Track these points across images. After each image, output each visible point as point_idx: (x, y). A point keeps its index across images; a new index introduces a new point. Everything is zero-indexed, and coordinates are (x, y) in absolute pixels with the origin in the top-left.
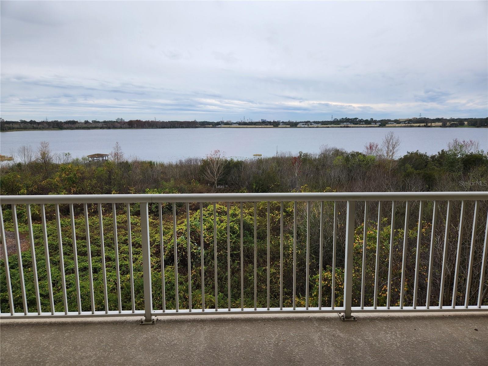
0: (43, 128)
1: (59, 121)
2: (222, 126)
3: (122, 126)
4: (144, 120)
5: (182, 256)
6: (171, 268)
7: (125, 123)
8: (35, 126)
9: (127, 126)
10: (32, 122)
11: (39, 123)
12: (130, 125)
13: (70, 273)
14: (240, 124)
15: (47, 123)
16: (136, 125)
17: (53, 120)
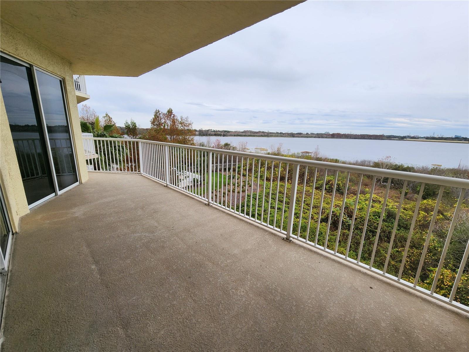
0: (285, 136)
1: (294, 133)
2: (408, 139)
3: (327, 137)
4: (342, 133)
5: (335, 220)
6: (325, 224)
7: (329, 135)
8: (282, 135)
9: (331, 137)
10: (281, 133)
11: (284, 134)
12: (332, 136)
13: (272, 209)
14: (427, 138)
15: (288, 134)
16: (336, 136)
17: (291, 132)
